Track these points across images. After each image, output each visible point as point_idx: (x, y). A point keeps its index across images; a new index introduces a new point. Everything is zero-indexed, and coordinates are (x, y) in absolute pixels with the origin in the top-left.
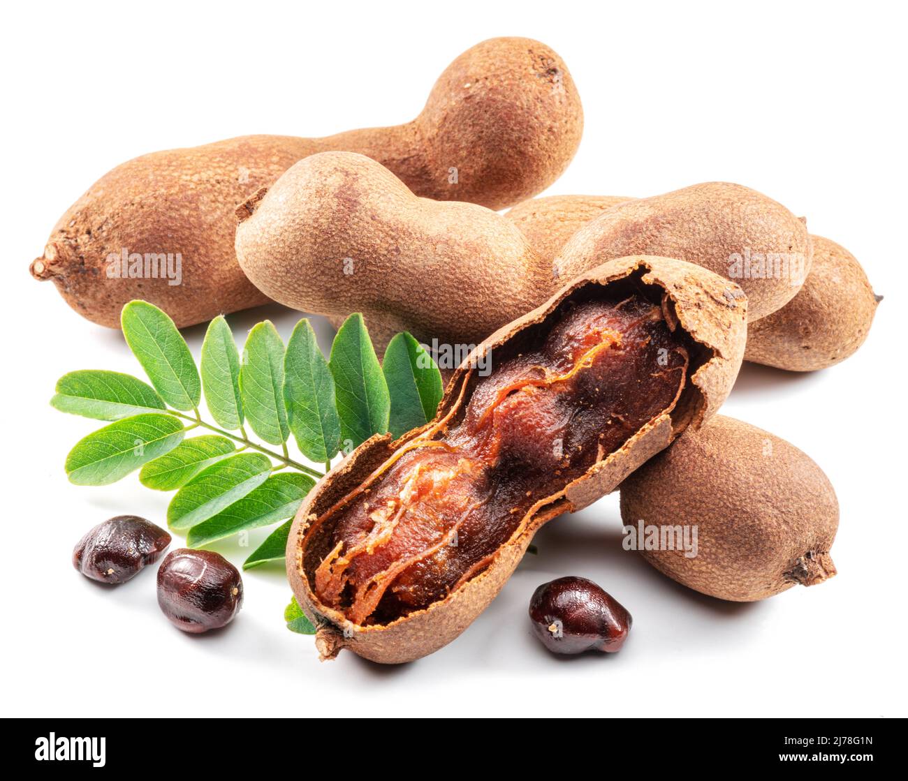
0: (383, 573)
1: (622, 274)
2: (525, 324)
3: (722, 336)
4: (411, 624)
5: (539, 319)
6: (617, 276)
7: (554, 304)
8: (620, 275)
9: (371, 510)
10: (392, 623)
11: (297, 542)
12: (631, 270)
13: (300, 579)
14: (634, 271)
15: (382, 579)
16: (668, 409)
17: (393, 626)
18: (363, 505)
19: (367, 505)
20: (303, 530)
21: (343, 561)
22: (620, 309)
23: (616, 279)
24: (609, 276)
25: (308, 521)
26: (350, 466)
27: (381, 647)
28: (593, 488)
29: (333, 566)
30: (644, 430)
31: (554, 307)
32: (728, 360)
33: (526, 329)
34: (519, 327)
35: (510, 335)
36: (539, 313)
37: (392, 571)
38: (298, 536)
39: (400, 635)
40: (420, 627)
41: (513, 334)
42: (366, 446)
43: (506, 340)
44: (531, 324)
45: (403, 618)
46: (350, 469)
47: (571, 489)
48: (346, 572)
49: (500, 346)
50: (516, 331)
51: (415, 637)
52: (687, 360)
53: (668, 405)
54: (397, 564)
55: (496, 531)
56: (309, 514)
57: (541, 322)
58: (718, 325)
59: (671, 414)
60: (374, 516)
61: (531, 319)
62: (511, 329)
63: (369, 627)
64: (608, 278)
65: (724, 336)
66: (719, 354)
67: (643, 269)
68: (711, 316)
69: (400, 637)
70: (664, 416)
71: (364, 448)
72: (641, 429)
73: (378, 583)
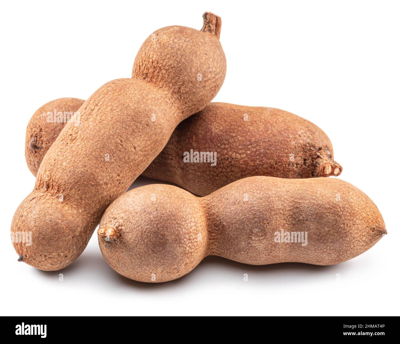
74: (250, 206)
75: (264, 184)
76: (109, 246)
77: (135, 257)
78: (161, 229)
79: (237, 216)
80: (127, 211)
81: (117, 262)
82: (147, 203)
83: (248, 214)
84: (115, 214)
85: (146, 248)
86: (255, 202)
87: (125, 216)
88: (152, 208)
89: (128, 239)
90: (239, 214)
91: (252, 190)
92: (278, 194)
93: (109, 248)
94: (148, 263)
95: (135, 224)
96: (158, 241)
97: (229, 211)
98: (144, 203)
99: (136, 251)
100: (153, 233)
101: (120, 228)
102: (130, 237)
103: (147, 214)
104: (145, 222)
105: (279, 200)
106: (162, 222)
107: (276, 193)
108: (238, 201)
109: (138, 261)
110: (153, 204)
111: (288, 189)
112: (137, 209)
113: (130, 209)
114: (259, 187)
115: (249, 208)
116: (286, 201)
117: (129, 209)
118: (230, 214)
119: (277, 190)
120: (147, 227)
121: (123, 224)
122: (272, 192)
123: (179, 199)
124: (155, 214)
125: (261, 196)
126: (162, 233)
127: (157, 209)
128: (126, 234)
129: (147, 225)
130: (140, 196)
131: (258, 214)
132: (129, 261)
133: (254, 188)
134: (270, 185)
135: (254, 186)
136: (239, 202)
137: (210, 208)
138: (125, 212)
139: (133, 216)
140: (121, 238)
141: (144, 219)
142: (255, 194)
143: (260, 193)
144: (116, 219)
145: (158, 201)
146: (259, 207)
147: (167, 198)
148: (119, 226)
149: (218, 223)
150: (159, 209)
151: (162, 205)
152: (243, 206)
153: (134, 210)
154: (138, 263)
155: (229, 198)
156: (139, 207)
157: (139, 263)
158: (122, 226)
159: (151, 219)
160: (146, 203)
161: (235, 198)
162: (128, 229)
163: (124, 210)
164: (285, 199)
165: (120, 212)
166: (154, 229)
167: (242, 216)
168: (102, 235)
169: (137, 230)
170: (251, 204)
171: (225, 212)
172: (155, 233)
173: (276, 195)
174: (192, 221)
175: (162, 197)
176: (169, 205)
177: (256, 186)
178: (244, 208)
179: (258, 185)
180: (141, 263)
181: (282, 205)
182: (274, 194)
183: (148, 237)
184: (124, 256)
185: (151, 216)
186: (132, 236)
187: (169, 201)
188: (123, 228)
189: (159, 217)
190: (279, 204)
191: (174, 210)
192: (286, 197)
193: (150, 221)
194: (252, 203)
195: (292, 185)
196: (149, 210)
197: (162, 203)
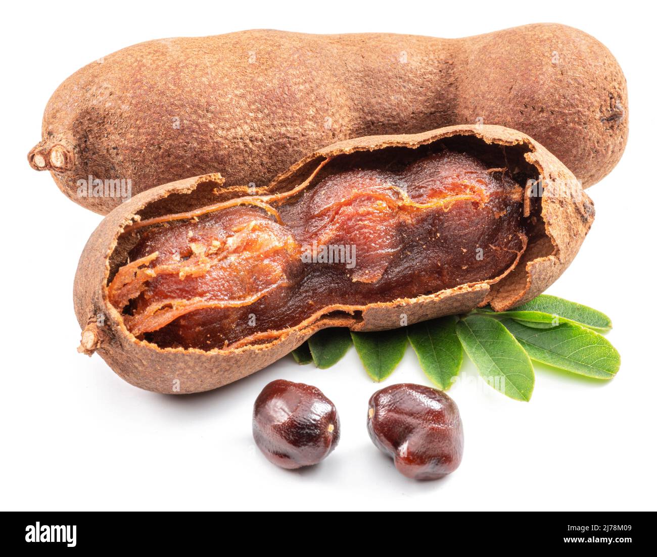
0: (185, 301)
1: (509, 142)
2: (398, 143)
3: (567, 240)
4: (187, 358)
5: (414, 145)
6: (503, 141)
7: (432, 138)
8: (506, 142)
9: (193, 240)
10: (169, 349)
11: (116, 233)
12: (516, 143)
13: (102, 268)
14: (518, 144)
15: (181, 306)
16: (491, 281)
17: (170, 353)
18: (187, 232)
19: (191, 234)
20: (125, 224)
21: (151, 272)
22: (490, 174)
23: (501, 143)
24: (497, 138)
25: (133, 219)
26: (192, 189)
27: (144, 365)
28: (390, 317)
29: (139, 271)
30: (460, 289)
31: (431, 141)
32: (561, 264)
33: (397, 147)
34: (392, 143)
35: (381, 145)
36: (414, 139)
37: (194, 304)
38: (119, 228)
39: (171, 363)
40: (192, 365)
41: (385, 146)
42: (206, 179)
43: (376, 148)
44: (404, 145)
45: (183, 349)
46: (190, 192)
47: (373, 309)
48: (147, 283)
49: (368, 151)
50: (387, 145)
51: (181, 371)
52: (525, 248)
53: (492, 277)
54: (201, 299)
55: (287, 315)
56: (135, 214)
57: (414, 148)
58: (569, 229)
59: (492, 286)
60: (194, 247)
61: (406, 141)
62: (384, 141)
63: (144, 343)
64: (494, 139)
65: (568, 241)
66: (557, 253)
67: (525, 148)
68: (567, 217)
69: (169, 365)
70: (485, 285)
71: (204, 180)
72: (459, 286)
73: (174, 308)
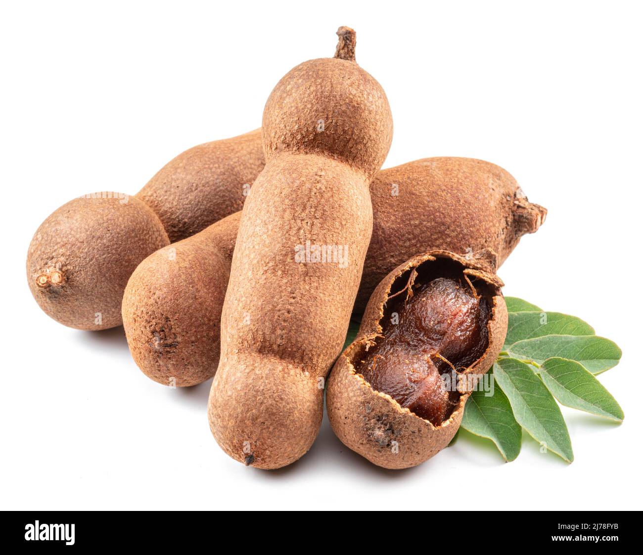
74: (213, 188)
75: (218, 153)
76: (55, 297)
77: (97, 301)
78: (123, 254)
79: (201, 205)
80: (66, 244)
81: (71, 314)
82: (92, 224)
83: (215, 199)
84: (49, 253)
85: (110, 284)
86: (218, 181)
87: (67, 251)
88: (101, 229)
89: (81, 280)
90: (202, 202)
91: (207, 166)
92: (242, 161)
93: (55, 300)
94: (116, 303)
95: (85, 258)
96: (124, 270)
97: (187, 202)
98: (87, 227)
99: (98, 292)
100: (114, 262)
101: (65, 269)
102: (82, 278)
103: (97, 240)
104: (98, 250)
105: (245, 168)
106: (121, 244)
107: (238, 160)
108: (194, 185)
109: (102, 305)
110: (99, 224)
111: (249, 150)
112: (81, 236)
113: (70, 240)
114: (213, 159)
115: (213, 191)
116: (253, 166)
117: (68, 241)
118: (190, 206)
119: (237, 155)
120: (104, 256)
121: (67, 263)
122: (234, 160)
123: (128, 207)
124: (109, 237)
125: (222, 170)
126: (126, 258)
127: (109, 229)
128: (75, 274)
129: (103, 255)
130: (75, 218)
131: (227, 195)
132: (89, 309)
133: (208, 163)
134: (226, 152)
135: (207, 159)
136: (196, 186)
137: (157, 206)
138: (63, 246)
139: (79, 248)
140: (71, 282)
141: (96, 247)
142: (213, 170)
143: (219, 167)
144: (53, 258)
145: (105, 218)
146: (226, 186)
147: (113, 211)
148: (62, 266)
149: (176, 222)
150: (110, 228)
151: (113, 221)
152: (204, 190)
153: (77, 240)
154: (102, 307)
155: (179, 185)
156: (83, 235)
157: (104, 307)
158: (66, 265)
159: (105, 245)
160: (90, 226)
161: (189, 182)
162: (77, 267)
163: (62, 243)
164: (251, 164)
165: (56, 247)
166: (114, 257)
167: (207, 203)
168: (44, 285)
169: (91, 265)
170: (214, 185)
171: (181, 204)
172: (117, 261)
173: (240, 163)
174: (154, 231)
175: (106, 212)
176: (121, 219)
177: (209, 158)
178: (206, 193)
179: (210, 156)
180: (106, 306)
181: (251, 173)
182: (236, 163)
183: (109, 269)
184: (81, 303)
185: (105, 241)
186: (86, 274)
187: (118, 214)
188: (69, 267)
189: (115, 239)
190: (247, 173)
191: (130, 223)
192: (251, 161)
193: (105, 248)
194: (215, 182)
195: (252, 143)
196: (98, 234)
197: (111, 220)
